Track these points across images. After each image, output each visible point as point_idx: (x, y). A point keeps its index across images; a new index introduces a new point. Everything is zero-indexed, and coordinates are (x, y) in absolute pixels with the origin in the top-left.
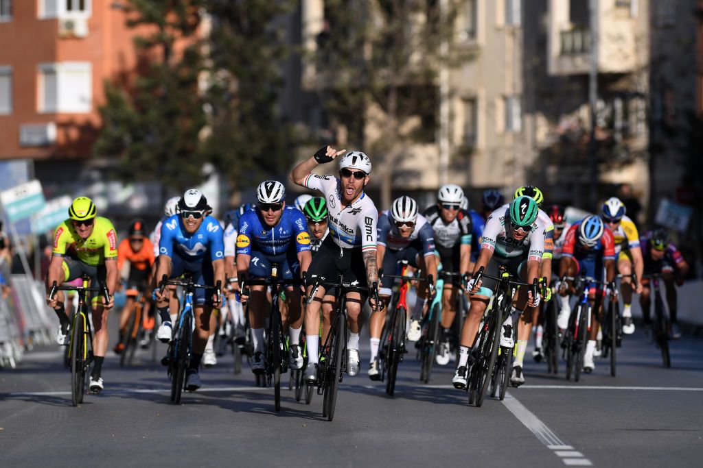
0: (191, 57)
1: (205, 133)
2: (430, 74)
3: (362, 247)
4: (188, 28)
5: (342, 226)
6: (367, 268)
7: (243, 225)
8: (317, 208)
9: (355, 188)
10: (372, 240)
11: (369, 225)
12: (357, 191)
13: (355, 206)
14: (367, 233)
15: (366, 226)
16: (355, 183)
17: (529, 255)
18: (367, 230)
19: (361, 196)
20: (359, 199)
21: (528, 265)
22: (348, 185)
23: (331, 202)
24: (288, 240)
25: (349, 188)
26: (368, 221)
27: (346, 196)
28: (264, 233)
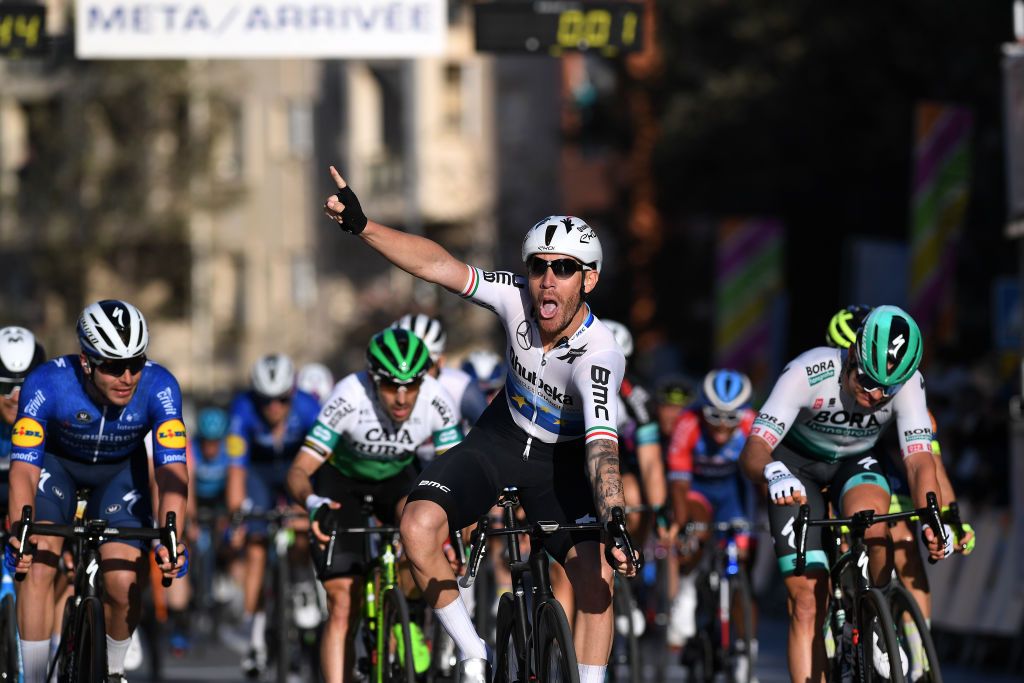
3: (585, 432)
5: (546, 389)
6: (598, 479)
7: (34, 397)
8: (404, 352)
9: (562, 302)
10: (607, 419)
11: (600, 384)
12: (567, 308)
13: (575, 343)
14: (596, 401)
15: (594, 386)
16: (558, 290)
17: (905, 444)
18: (595, 394)
19: (587, 319)
20: (583, 326)
21: (908, 465)
22: (542, 293)
23: (520, 337)
24: (133, 435)
25: (546, 302)
26: (600, 374)
27: (542, 322)
28: (83, 417)
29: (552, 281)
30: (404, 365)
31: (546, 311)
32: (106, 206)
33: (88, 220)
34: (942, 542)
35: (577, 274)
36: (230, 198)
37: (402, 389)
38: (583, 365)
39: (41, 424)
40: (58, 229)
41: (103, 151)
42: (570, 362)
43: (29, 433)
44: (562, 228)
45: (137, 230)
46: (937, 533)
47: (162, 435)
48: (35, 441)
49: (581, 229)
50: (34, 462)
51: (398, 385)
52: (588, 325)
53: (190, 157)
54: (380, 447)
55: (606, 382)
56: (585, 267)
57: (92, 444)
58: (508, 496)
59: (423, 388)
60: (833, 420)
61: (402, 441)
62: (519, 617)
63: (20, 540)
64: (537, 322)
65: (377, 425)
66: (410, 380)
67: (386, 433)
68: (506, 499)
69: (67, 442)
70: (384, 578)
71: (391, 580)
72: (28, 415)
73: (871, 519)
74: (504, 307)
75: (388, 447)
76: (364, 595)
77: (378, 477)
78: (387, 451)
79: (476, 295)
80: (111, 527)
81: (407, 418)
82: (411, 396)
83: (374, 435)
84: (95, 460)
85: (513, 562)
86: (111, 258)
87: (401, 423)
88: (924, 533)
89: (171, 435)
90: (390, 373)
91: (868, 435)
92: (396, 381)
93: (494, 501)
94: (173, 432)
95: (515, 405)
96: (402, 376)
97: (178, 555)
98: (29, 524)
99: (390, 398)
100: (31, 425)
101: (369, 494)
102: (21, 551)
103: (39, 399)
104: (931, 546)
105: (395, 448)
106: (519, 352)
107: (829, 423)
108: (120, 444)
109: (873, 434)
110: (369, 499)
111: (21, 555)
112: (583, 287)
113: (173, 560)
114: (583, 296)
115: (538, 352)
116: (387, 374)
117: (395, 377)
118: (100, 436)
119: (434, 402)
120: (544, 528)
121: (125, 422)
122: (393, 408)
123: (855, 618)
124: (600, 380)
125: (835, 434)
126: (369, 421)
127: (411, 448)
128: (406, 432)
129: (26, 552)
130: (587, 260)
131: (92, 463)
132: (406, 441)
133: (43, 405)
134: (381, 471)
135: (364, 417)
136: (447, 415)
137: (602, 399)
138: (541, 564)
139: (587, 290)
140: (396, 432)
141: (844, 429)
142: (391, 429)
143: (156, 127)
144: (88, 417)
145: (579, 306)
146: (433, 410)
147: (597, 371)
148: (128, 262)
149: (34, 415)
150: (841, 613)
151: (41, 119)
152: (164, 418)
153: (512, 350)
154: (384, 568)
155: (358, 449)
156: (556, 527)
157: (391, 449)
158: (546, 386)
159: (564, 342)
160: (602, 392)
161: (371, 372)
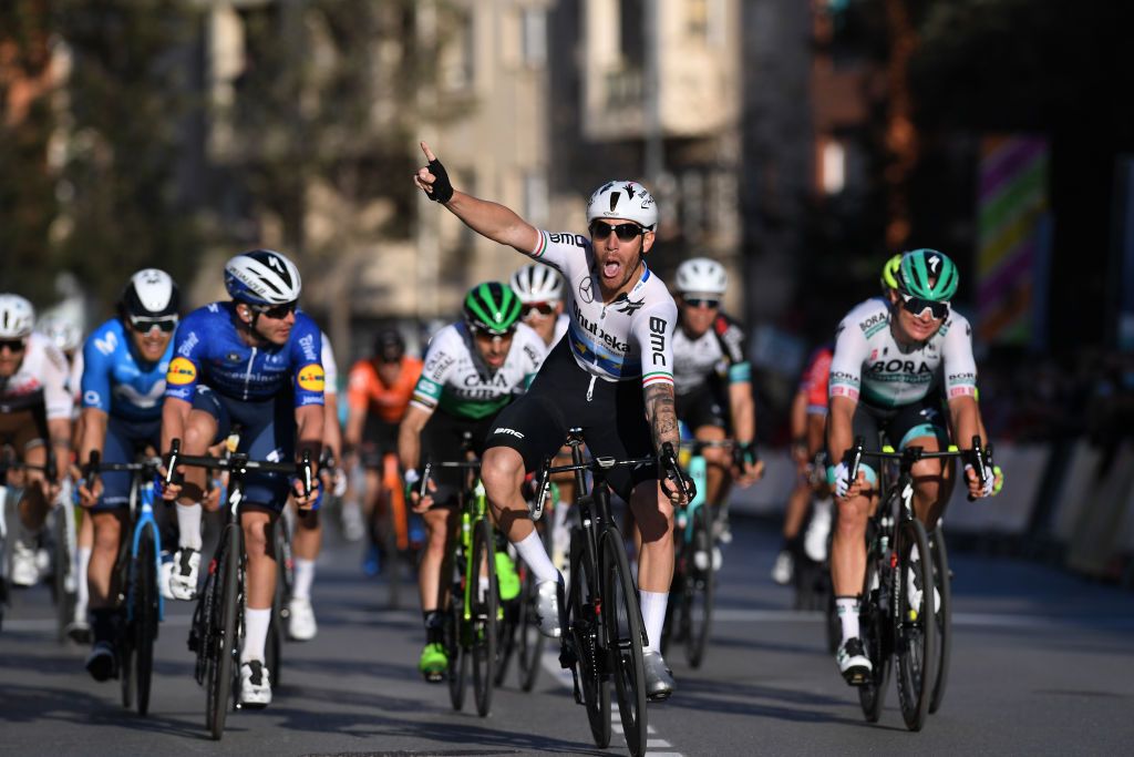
0: (39, 113)
1: (61, 230)
2: (404, 138)
3: (642, 378)
4: (34, 67)
5: (606, 339)
6: (655, 418)
7: (187, 338)
8: (499, 304)
9: (623, 261)
10: (664, 364)
11: (658, 334)
12: (628, 267)
13: (633, 296)
14: (654, 349)
15: (652, 335)
16: (620, 251)
17: (949, 387)
18: (653, 342)
19: (643, 274)
20: (640, 281)
21: (951, 408)
22: (606, 255)
23: (583, 292)
24: (278, 376)
25: (609, 263)
26: (657, 324)
27: (605, 280)
28: (233, 357)
29: (616, 243)
30: (499, 316)
31: (609, 270)
32: (327, 119)
33: (307, 132)
34: (982, 483)
35: (638, 237)
36: (460, 110)
37: (497, 339)
38: (642, 317)
39: (195, 363)
40: (276, 143)
41: (324, 59)
42: (630, 314)
43: (182, 372)
44: (624, 195)
45: (358, 145)
46: (978, 473)
47: (303, 379)
48: (188, 379)
49: (641, 196)
50: (185, 399)
51: (493, 336)
52: (645, 280)
53: (417, 67)
54: (478, 391)
55: (663, 332)
56: (644, 230)
57: (241, 383)
58: (574, 436)
59: (517, 336)
60: (888, 369)
61: (498, 385)
62: (587, 547)
63: (168, 470)
64: (599, 278)
65: (473, 371)
66: (504, 331)
67: (483, 379)
68: (573, 438)
69: (219, 381)
70: (476, 510)
71: (481, 512)
72: (182, 355)
73: (919, 455)
74: (568, 266)
75: (485, 391)
76: (461, 524)
77: (477, 416)
78: (484, 394)
79: (543, 256)
80: (253, 461)
81: (502, 364)
82: (505, 345)
83: (472, 381)
84: (245, 397)
85: (580, 496)
86: (332, 174)
87: (497, 369)
88: (966, 474)
89: (311, 379)
90: (485, 323)
91: (921, 382)
92: (492, 331)
93: (564, 442)
94: (313, 376)
95: (578, 351)
96: (498, 327)
97: (312, 488)
98: (177, 455)
99: (485, 347)
100: (185, 364)
101: (467, 430)
102: (168, 480)
103: (192, 340)
104: (972, 485)
105: (492, 392)
106: (582, 305)
107: (885, 372)
108: (266, 384)
109: (926, 381)
110: (468, 435)
111: (167, 484)
112: (642, 248)
113: (307, 494)
114: (642, 255)
115: (598, 306)
116: (482, 325)
117: (490, 328)
118: (248, 376)
119: (526, 349)
120: (602, 463)
121: (270, 363)
122: (488, 356)
123: (895, 545)
124: (658, 330)
125: (891, 381)
126: (467, 369)
127: (506, 390)
128: (501, 376)
129: (174, 481)
130: (647, 225)
131: (242, 400)
132: (501, 384)
133: (196, 346)
134: (479, 412)
135: (463, 366)
136: (537, 359)
137: (660, 347)
138: (603, 496)
139: (645, 250)
140: (492, 376)
141: (899, 375)
142: (487, 375)
143: (381, 35)
144: (238, 358)
145: (637, 265)
146: (524, 356)
147: (655, 322)
148: (349, 179)
149: (188, 355)
150: (885, 540)
151: (259, 24)
152: (306, 363)
153: (575, 303)
154: (476, 499)
155: (458, 393)
156: (612, 462)
157: (488, 393)
158: (607, 336)
159: (623, 297)
160: (660, 341)
161: (469, 323)
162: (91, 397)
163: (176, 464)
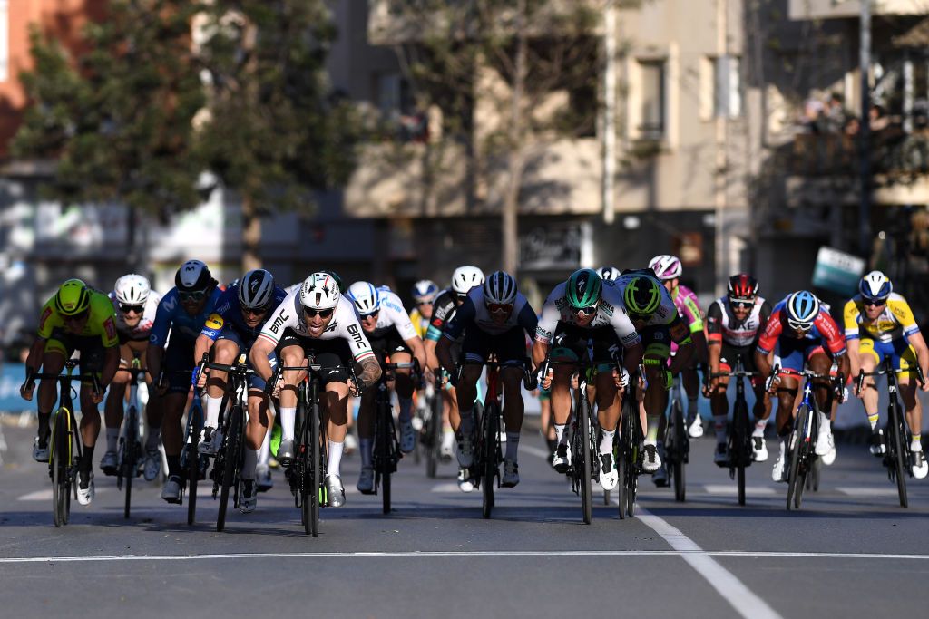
43: (215, 322)
162: (154, 338)
163: (205, 367)
